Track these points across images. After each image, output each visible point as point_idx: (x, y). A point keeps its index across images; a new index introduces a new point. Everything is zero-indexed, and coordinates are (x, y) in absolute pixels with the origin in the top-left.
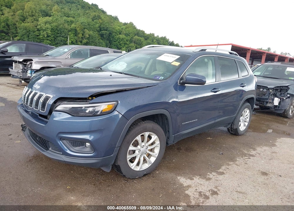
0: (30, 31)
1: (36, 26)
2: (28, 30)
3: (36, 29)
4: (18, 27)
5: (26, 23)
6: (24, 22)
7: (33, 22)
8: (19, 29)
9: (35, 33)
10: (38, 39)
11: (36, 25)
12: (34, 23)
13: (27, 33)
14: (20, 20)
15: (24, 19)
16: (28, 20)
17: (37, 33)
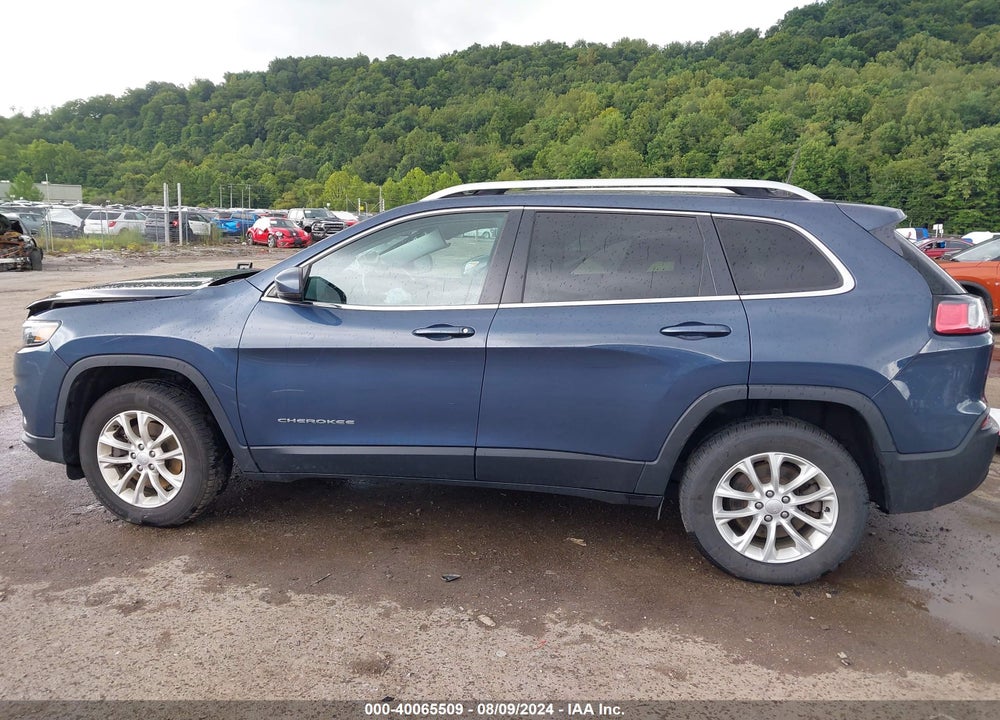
0: (910, 182)
1: (936, 166)
2: (905, 182)
3: (935, 175)
4: (874, 177)
5: (901, 158)
6: (896, 156)
7: (926, 153)
8: (878, 182)
9: (927, 190)
10: (937, 207)
11: (936, 162)
12: (930, 156)
13: (899, 192)
14: (884, 153)
15: (897, 145)
16: (912, 148)
17: (935, 188)
